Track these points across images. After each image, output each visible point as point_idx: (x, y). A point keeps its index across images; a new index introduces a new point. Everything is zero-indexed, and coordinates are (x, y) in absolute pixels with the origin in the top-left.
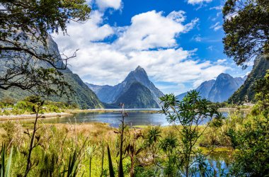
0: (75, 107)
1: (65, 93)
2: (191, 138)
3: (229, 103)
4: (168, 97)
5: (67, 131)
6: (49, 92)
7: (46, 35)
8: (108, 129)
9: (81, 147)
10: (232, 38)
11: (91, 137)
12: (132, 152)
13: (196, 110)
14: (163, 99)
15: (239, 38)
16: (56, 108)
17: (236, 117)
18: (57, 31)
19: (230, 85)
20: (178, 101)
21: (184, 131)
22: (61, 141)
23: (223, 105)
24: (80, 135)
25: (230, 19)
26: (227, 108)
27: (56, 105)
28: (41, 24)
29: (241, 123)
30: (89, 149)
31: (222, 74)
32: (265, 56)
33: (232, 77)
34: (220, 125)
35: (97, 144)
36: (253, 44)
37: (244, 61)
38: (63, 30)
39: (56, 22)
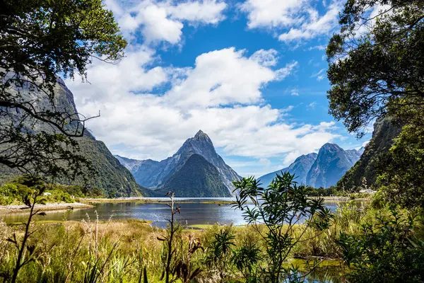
0: (97, 194)
1: (81, 173)
2: (282, 246)
3: (338, 189)
4: (245, 182)
5: (82, 233)
6: (54, 171)
7: (54, 80)
8: (149, 230)
9: (104, 260)
10: (341, 91)
11: (122, 243)
12: (185, 275)
13: (289, 204)
14: (238, 185)
15: (351, 91)
16: (67, 195)
17: (349, 211)
18: (72, 75)
19: (340, 162)
20: (261, 189)
21: (270, 237)
22: (71, 251)
23: (329, 193)
24: (104, 240)
25: (337, 62)
26: (336, 198)
27: (66, 190)
28: (47, 63)
29: (357, 222)
30: (118, 264)
31: (327, 145)
32: (390, 118)
33: (341, 150)
34: (326, 226)
35: (132, 255)
36: (372, 101)
37: (359, 125)
38: (81, 73)
39: (72, 62)
